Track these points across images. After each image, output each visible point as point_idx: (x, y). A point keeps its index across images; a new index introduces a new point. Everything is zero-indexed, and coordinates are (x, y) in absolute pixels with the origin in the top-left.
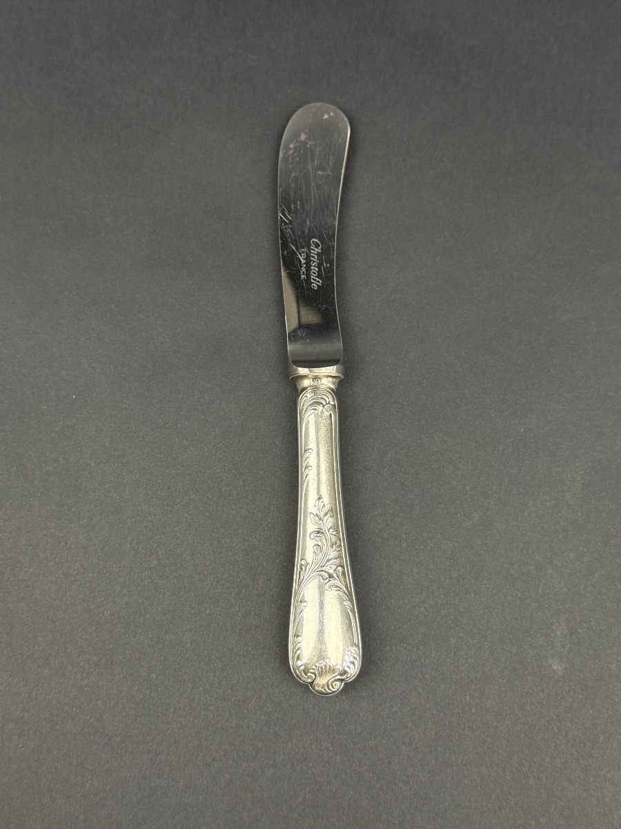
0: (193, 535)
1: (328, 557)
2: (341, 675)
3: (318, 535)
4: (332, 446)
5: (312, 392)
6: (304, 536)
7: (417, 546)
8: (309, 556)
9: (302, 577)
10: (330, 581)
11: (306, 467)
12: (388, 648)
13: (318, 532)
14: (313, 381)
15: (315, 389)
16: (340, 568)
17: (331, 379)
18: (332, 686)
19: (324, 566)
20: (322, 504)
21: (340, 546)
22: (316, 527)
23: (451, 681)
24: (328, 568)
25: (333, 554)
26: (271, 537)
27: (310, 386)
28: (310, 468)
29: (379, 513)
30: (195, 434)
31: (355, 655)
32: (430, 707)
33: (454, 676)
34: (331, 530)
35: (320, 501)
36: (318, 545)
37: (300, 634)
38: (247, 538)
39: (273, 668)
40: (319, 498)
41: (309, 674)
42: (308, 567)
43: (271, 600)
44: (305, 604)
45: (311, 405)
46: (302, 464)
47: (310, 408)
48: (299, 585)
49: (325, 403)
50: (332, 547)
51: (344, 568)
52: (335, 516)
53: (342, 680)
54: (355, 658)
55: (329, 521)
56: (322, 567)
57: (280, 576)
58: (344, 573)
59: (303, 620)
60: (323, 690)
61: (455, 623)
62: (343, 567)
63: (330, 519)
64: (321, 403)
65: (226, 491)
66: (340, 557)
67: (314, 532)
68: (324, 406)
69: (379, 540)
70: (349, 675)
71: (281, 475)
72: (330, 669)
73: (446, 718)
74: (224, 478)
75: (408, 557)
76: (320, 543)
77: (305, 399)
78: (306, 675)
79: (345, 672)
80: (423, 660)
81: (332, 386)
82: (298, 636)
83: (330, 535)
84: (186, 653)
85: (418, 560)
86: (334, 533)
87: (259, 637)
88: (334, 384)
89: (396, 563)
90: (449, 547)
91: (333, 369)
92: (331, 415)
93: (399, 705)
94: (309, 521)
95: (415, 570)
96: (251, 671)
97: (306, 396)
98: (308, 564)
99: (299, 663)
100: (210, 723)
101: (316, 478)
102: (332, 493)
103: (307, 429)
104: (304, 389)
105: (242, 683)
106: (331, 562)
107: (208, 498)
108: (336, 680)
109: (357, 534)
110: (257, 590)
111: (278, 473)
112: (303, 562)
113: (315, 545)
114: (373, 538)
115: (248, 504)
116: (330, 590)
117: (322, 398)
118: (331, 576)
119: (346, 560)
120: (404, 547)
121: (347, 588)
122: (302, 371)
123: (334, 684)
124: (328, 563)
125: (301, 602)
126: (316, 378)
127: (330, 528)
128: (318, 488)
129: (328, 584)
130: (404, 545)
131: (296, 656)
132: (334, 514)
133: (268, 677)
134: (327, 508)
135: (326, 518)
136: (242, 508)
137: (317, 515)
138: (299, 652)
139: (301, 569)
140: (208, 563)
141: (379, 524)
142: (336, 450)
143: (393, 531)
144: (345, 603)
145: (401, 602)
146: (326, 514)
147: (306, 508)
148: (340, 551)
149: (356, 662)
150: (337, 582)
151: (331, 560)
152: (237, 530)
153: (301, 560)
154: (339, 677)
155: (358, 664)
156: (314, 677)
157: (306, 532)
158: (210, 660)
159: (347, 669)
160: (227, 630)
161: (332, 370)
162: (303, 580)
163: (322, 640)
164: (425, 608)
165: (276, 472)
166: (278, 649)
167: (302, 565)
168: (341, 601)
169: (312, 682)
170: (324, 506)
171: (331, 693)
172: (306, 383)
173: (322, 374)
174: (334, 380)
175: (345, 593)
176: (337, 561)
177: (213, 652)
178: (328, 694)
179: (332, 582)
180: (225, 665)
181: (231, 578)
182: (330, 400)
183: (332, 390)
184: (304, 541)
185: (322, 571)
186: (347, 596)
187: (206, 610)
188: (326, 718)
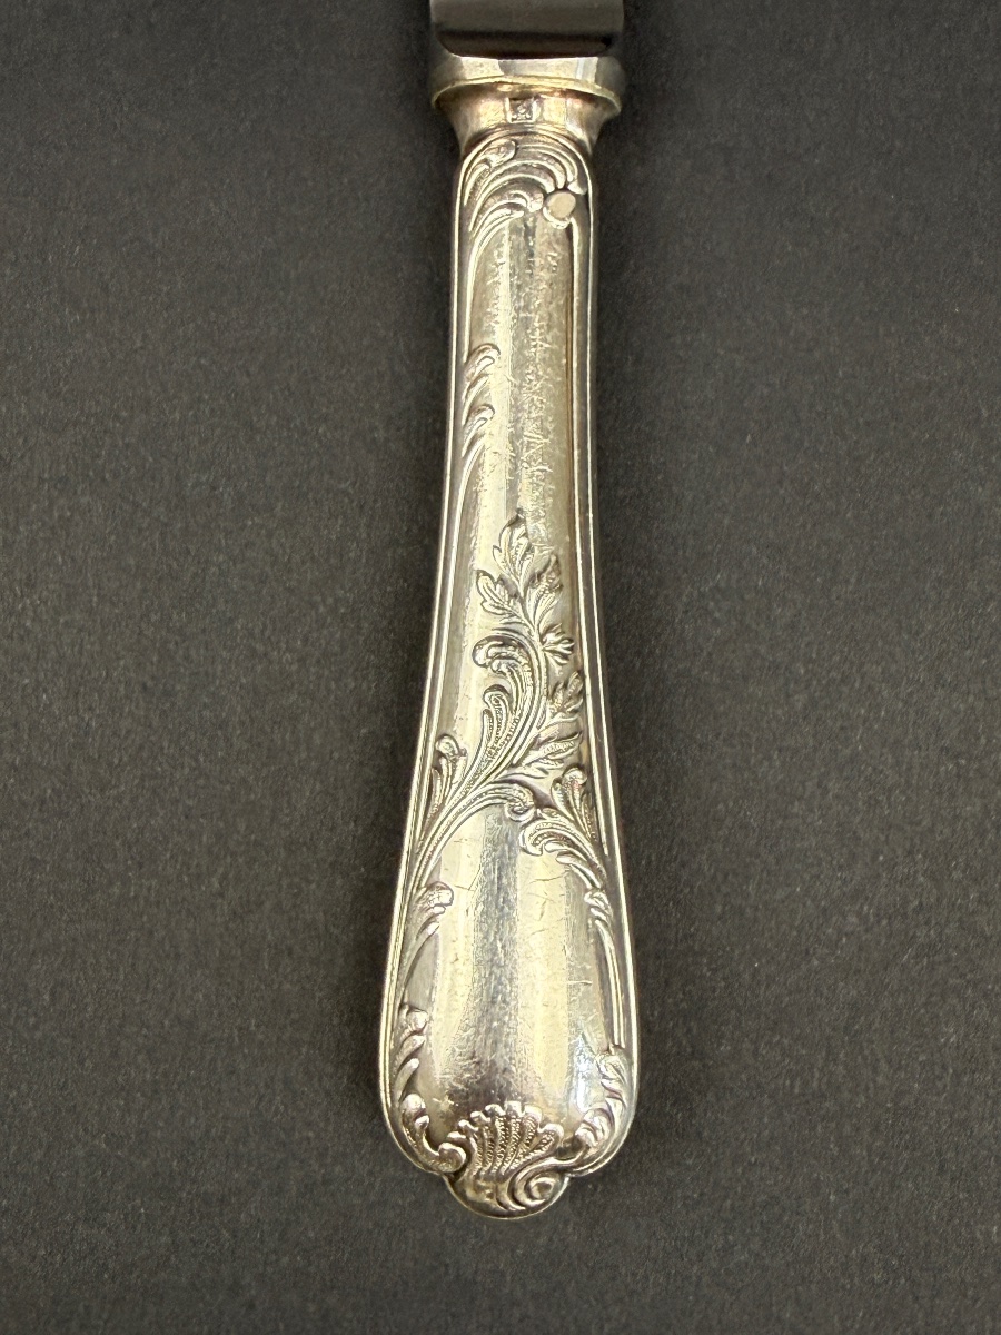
0: (80, 630)
1: (534, 732)
2: (560, 1154)
3: (505, 651)
4: (568, 342)
5: (507, 146)
6: (454, 650)
7: (843, 706)
8: (469, 728)
9: (437, 801)
10: (536, 818)
11: (474, 410)
12: (725, 1048)
13: (505, 643)
14: (514, 109)
15: (520, 135)
16: (577, 774)
17: (577, 104)
18: (528, 1190)
19: (518, 764)
20: (524, 541)
21: (582, 693)
22: (498, 622)
23: (941, 1170)
24: (533, 770)
25: (553, 721)
26: (344, 648)
27: (506, 126)
28: (487, 414)
29: (717, 587)
30: (105, 289)
31: (615, 1086)
32: (864, 1259)
33: (950, 1155)
34: (551, 637)
35: (519, 531)
36: (502, 689)
37: (421, 1003)
38: (259, 647)
39: (328, 1094)
40: (515, 523)
41: (447, 1146)
42: (461, 763)
43: (332, 865)
44: (445, 897)
45: (500, 192)
46: (461, 397)
47: (495, 203)
48: (426, 829)
49: (549, 188)
50: (551, 696)
51: (590, 773)
52: (566, 590)
53: (559, 1172)
54: (614, 1095)
55: (543, 607)
56: (512, 766)
57: (367, 782)
58: (588, 790)
59: (435, 954)
60: (494, 1205)
61: (962, 976)
62: (585, 768)
63: (550, 599)
64: (539, 187)
65: (197, 484)
66: (578, 733)
67: (490, 639)
68: (546, 196)
69: (716, 679)
70: (592, 1152)
71: (387, 440)
72: (522, 1133)
73: (916, 1299)
74: (195, 441)
75: (811, 742)
76: (508, 684)
77: (481, 172)
78: (435, 1147)
79: (576, 1145)
80: (846, 1095)
81: (581, 134)
82: (412, 1009)
83: (547, 656)
84: (36, 1027)
85: (847, 752)
86: (560, 648)
87: (287, 986)
88: (586, 125)
89: (769, 758)
90: (956, 712)
91: (585, 67)
92: (569, 230)
93: (756, 1245)
94: (474, 599)
95: (834, 786)
96: (253, 1102)
97: (486, 161)
98: (463, 753)
99: (414, 1102)
100: (105, 1267)
101: (507, 452)
102: (562, 504)
103: (483, 275)
104: (480, 137)
105: (222, 1139)
106: (541, 753)
107: (136, 505)
108: (543, 1172)
109: (639, 653)
110: (287, 826)
111: (380, 435)
112: (443, 747)
113: (492, 688)
114: (695, 671)
115: (270, 535)
116: (535, 850)
117: (541, 168)
118: (541, 802)
119: (598, 745)
120: (799, 706)
121: (598, 846)
122: (477, 69)
123: (533, 1183)
124: (534, 755)
125: (430, 887)
126: (522, 97)
127: (548, 630)
128: (512, 487)
129: (530, 829)
130: (800, 700)
131: (402, 1080)
132: (566, 581)
133: (309, 1124)
134: (543, 554)
135: (533, 594)
136: (249, 545)
137: (502, 581)
138: (414, 1063)
139: (437, 768)
140: (126, 724)
141: (716, 622)
142: (582, 356)
143: (763, 650)
144: (587, 898)
145: (780, 894)
146: (535, 579)
147: (465, 554)
148: (580, 711)
149: (617, 1109)
150: (563, 823)
151: (546, 741)
152: (231, 621)
153: (440, 738)
154: (552, 1161)
155: (623, 1112)
156: (463, 1155)
157: (461, 638)
158: (115, 1054)
159: (581, 1132)
160: (178, 956)
161: (581, 71)
162: (441, 807)
163: (498, 1031)
164: (863, 919)
165: (373, 429)
166: (347, 1032)
167: (439, 755)
168: (577, 888)
169: (457, 1174)
170: (529, 549)
171: (521, 1213)
172: (488, 113)
173: (547, 83)
174: (589, 108)
175: (591, 865)
176: (566, 749)
177: (128, 1030)
178: (511, 1214)
179: (548, 821)
180: (165, 1074)
181: (201, 782)
182: (569, 175)
183: (579, 144)
184: (452, 669)
185: (512, 782)
186: (597, 872)
187: (111, 884)
188: (503, 1274)
